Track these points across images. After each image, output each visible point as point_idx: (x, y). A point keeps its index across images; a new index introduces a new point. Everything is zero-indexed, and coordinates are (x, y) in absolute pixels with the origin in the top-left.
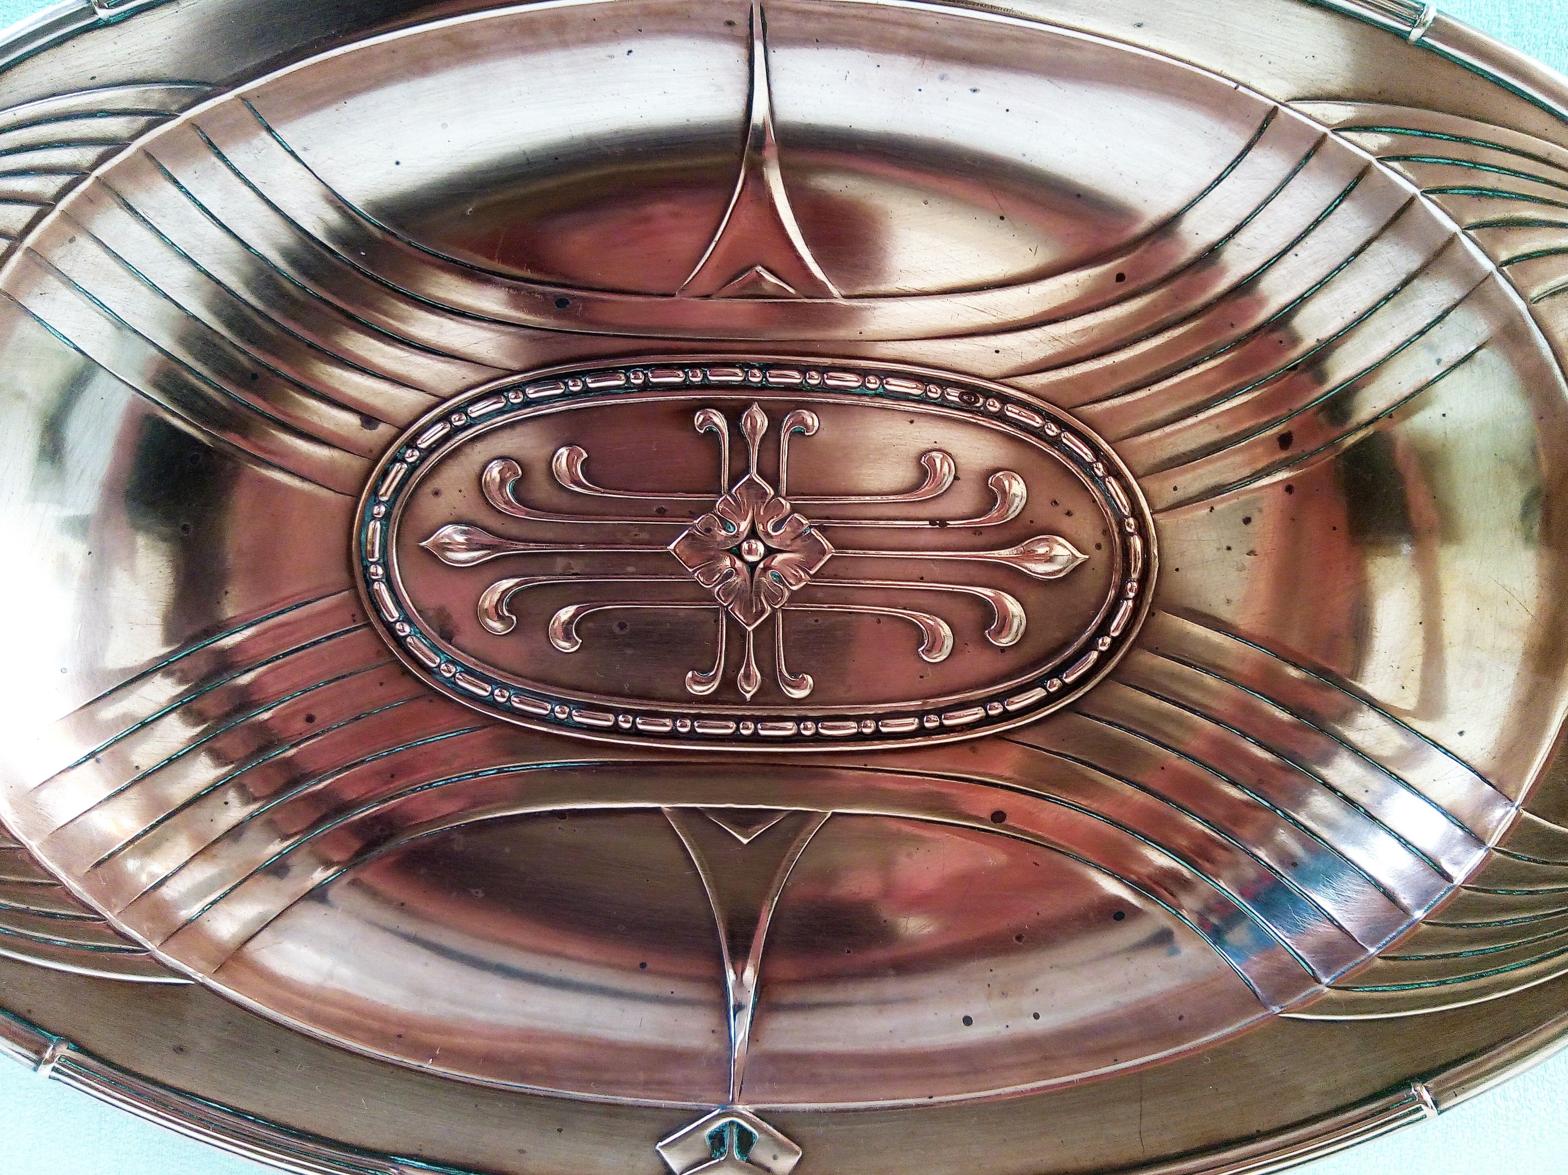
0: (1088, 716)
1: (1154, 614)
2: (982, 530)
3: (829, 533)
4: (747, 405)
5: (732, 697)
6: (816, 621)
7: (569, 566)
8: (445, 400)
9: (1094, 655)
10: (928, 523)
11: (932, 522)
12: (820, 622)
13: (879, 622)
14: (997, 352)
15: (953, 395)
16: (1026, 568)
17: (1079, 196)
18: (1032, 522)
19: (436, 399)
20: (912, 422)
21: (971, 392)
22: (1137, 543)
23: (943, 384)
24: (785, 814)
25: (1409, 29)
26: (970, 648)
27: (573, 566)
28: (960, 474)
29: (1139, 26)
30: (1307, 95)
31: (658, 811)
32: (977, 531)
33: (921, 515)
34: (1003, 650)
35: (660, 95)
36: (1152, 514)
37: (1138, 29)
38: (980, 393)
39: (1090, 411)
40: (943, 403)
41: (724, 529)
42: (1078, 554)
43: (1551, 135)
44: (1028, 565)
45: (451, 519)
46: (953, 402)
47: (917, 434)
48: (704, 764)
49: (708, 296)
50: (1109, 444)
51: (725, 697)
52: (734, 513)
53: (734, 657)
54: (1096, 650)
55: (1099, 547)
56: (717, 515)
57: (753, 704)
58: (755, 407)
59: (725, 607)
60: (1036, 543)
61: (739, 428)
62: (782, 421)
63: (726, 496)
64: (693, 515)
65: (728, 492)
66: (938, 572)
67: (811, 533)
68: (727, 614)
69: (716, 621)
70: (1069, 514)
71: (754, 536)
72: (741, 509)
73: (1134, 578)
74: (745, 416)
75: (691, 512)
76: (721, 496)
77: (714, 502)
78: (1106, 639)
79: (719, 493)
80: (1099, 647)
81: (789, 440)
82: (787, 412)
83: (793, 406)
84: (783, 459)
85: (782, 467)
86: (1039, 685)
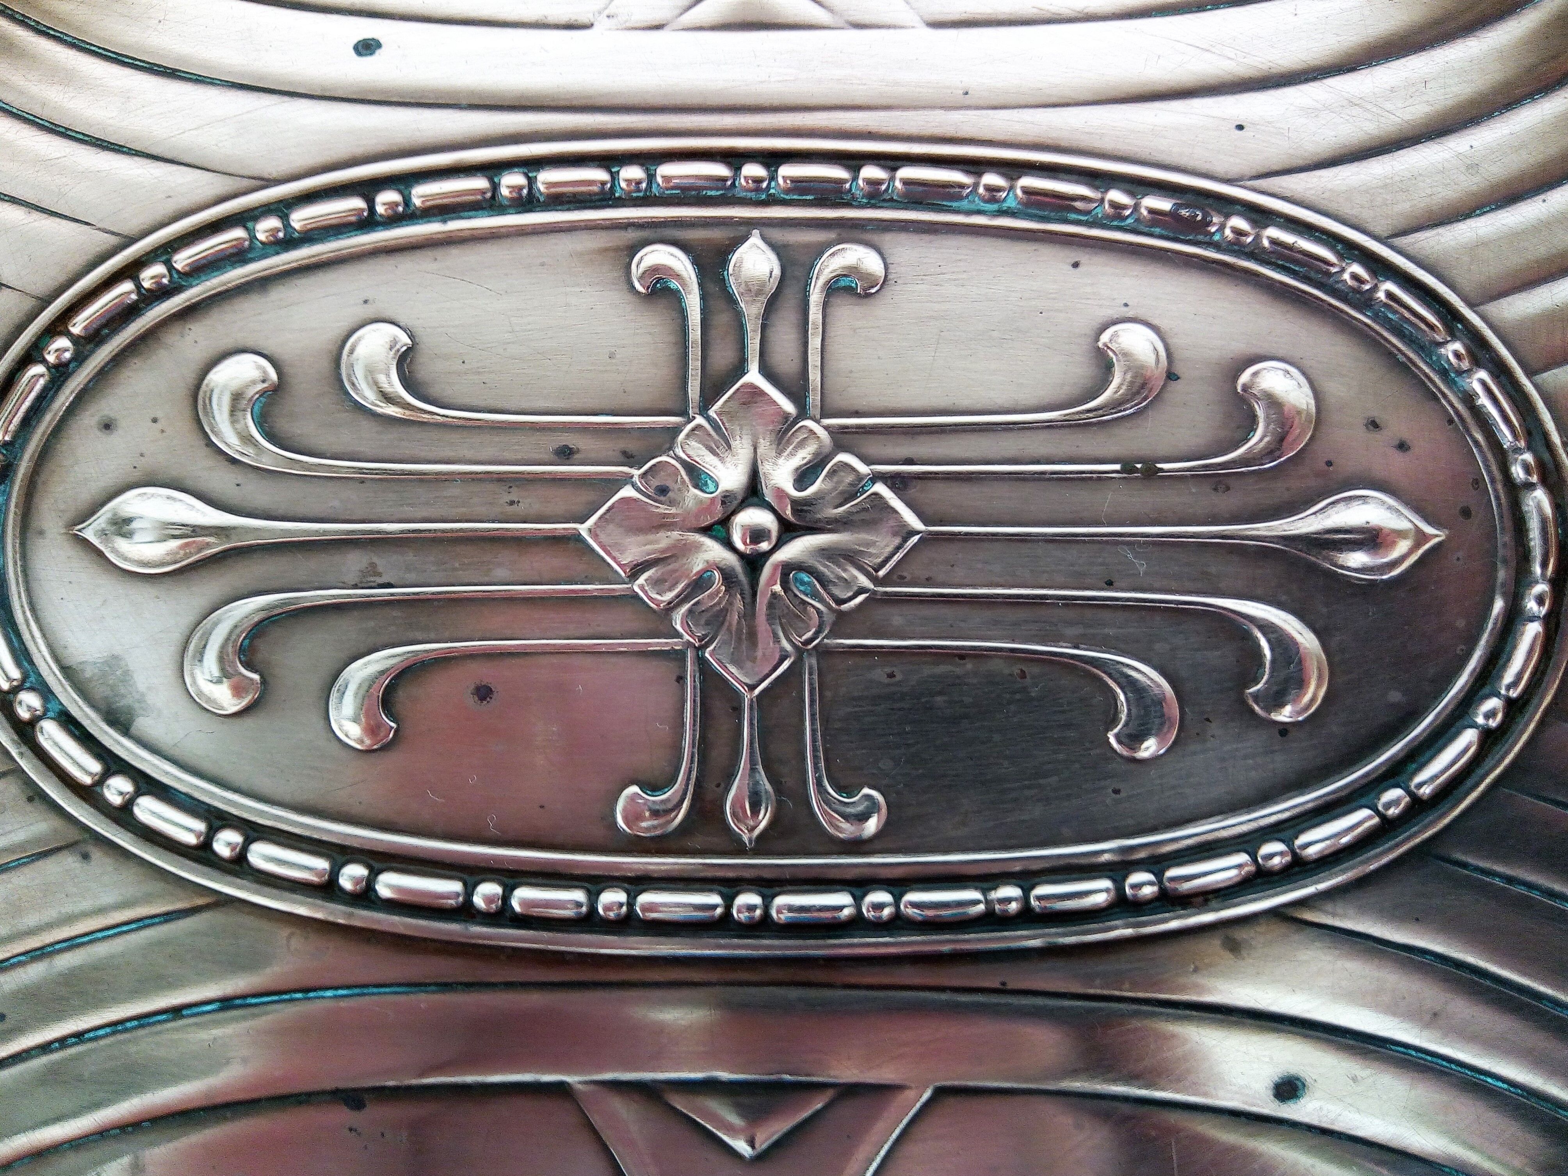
0: (1464, 866)
2: (1231, 482)
3: (913, 492)
6: (891, 675)
7: (373, 569)
8: (131, 240)
9: (1468, 737)
10: (1117, 467)
12: (899, 677)
14: (1240, 127)
18: (1329, 463)
19: (113, 240)
20: (1076, 265)
24: (831, 1094)
26: (1214, 728)
27: (380, 569)
28: (1179, 369)
31: (561, 1090)
34: (1284, 729)
36: (1564, 445)
39: (1432, 242)
41: (696, 486)
42: (1429, 530)
45: (136, 475)
47: (1088, 289)
48: (657, 985)
49: (658, 27)
50: (1471, 305)
51: (697, 842)
52: (715, 454)
53: (720, 754)
54: (1474, 725)
55: (1466, 513)
56: (678, 458)
57: (756, 852)
58: (755, 239)
59: (698, 649)
60: (1341, 506)
61: (723, 283)
62: (812, 267)
63: (699, 420)
64: (629, 459)
65: (703, 410)
66: (1142, 570)
67: (876, 494)
68: (702, 663)
69: (681, 679)
70: (1402, 446)
71: (755, 500)
72: (729, 447)
73: (1543, 574)
74: (735, 258)
75: (625, 453)
76: (690, 421)
77: (675, 430)
78: (1493, 703)
79: (683, 412)
80: (1480, 720)
81: (826, 305)
82: (819, 250)
83: (832, 235)
84: (815, 342)
85: (814, 359)
86: (1363, 801)
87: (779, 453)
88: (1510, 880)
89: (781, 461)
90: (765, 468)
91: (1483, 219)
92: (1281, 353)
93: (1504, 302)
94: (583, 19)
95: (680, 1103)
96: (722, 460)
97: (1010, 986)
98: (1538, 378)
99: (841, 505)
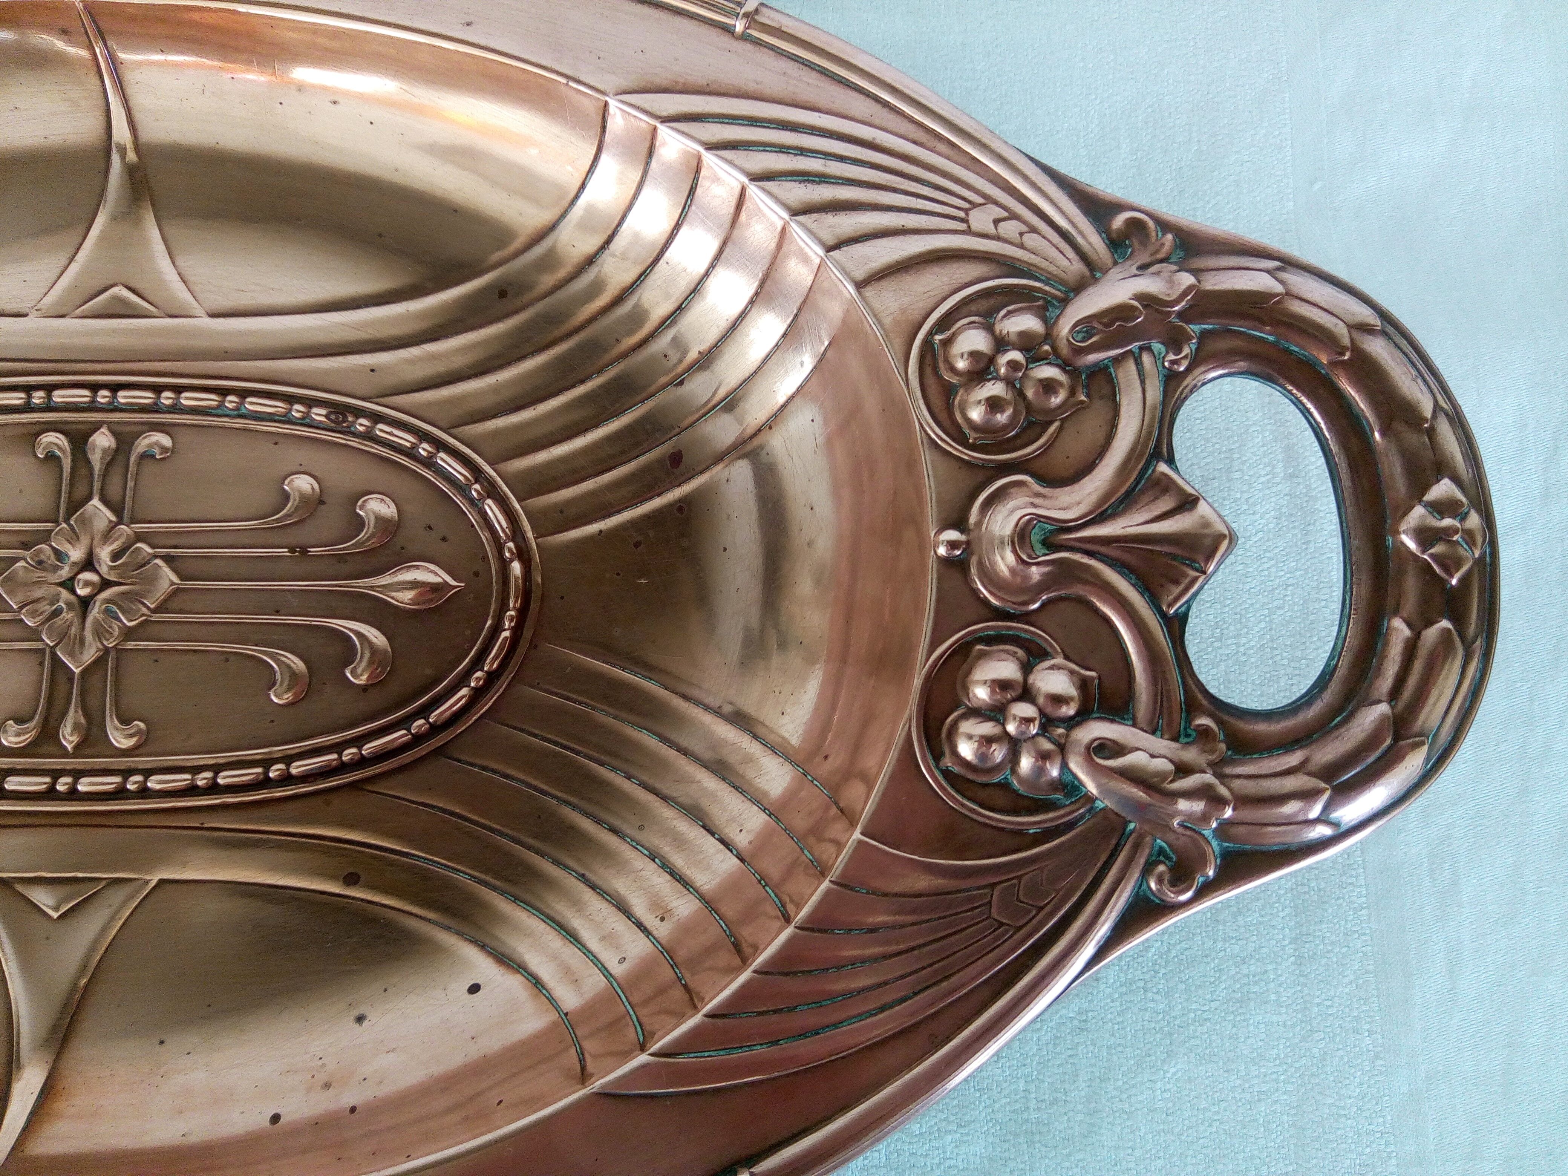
0: (459, 761)
1: (536, 647)
2: (347, 558)
3: (175, 563)
4: (95, 427)
5: (53, 749)
6: (157, 659)
9: (465, 692)
10: (286, 550)
11: (292, 550)
12: (161, 660)
13: (227, 660)
14: (372, 370)
15: (319, 414)
16: (393, 598)
17: (456, 211)
18: (402, 548)
20: (275, 443)
21: (339, 411)
22: (516, 567)
23: (311, 403)
24: (103, 883)
25: (733, 23)
26: (327, 687)
28: (325, 499)
29: (469, 24)
30: (636, 88)
32: (341, 558)
33: (277, 542)
34: (364, 689)
35: (12, 110)
36: (535, 538)
37: (468, 27)
38: (351, 412)
39: (471, 431)
40: (306, 422)
41: (59, 561)
42: (455, 583)
43: (877, 121)
44: (394, 594)
46: (320, 422)
47: (282, 457)
48: (15, 826)
49: (63, 316)
50: (490, 465)
51: (44, 750)
52: (71, 543)
53: (59, 703)
54: (469, 686)
55: (476, 574)
56: (51, 546)
57: (74, 755)
58: (104, 430)
59: (52, 647)
60: (404, 570)
61: (84, 453)
62: (133, 444)
63: (64, 525)
64: (26, 546)
65: (67, 520)
66: (295, 604)
67: (156, 564)
68: (54, 655)
69: (42, 664)
70: (444, 539)
71: (90, 567)
72: (78, 539)
73: (514, 607)
74: (91, 439)
75: (23, 543)
76: (59, 525)
77: (50, 532)
78: (479, 674)
79: (56, 522)
80: (473, 684)
81: (139, 464)
82: (138, 435)
83: (146, 428)
84: (130, 484)
85: (129, 493)
86: (405, 726)
87: (104, 544)
88: (484, 768)
89: (105, 547)
90: (97, 550)
91: (501, 419)
92: (381, 490)
93: (509, 463)
94: (23, 311)
95: (20, 888)
96: (73, 547)
97: (206, 825)
98: (524, 503)
99: (136, 570)
